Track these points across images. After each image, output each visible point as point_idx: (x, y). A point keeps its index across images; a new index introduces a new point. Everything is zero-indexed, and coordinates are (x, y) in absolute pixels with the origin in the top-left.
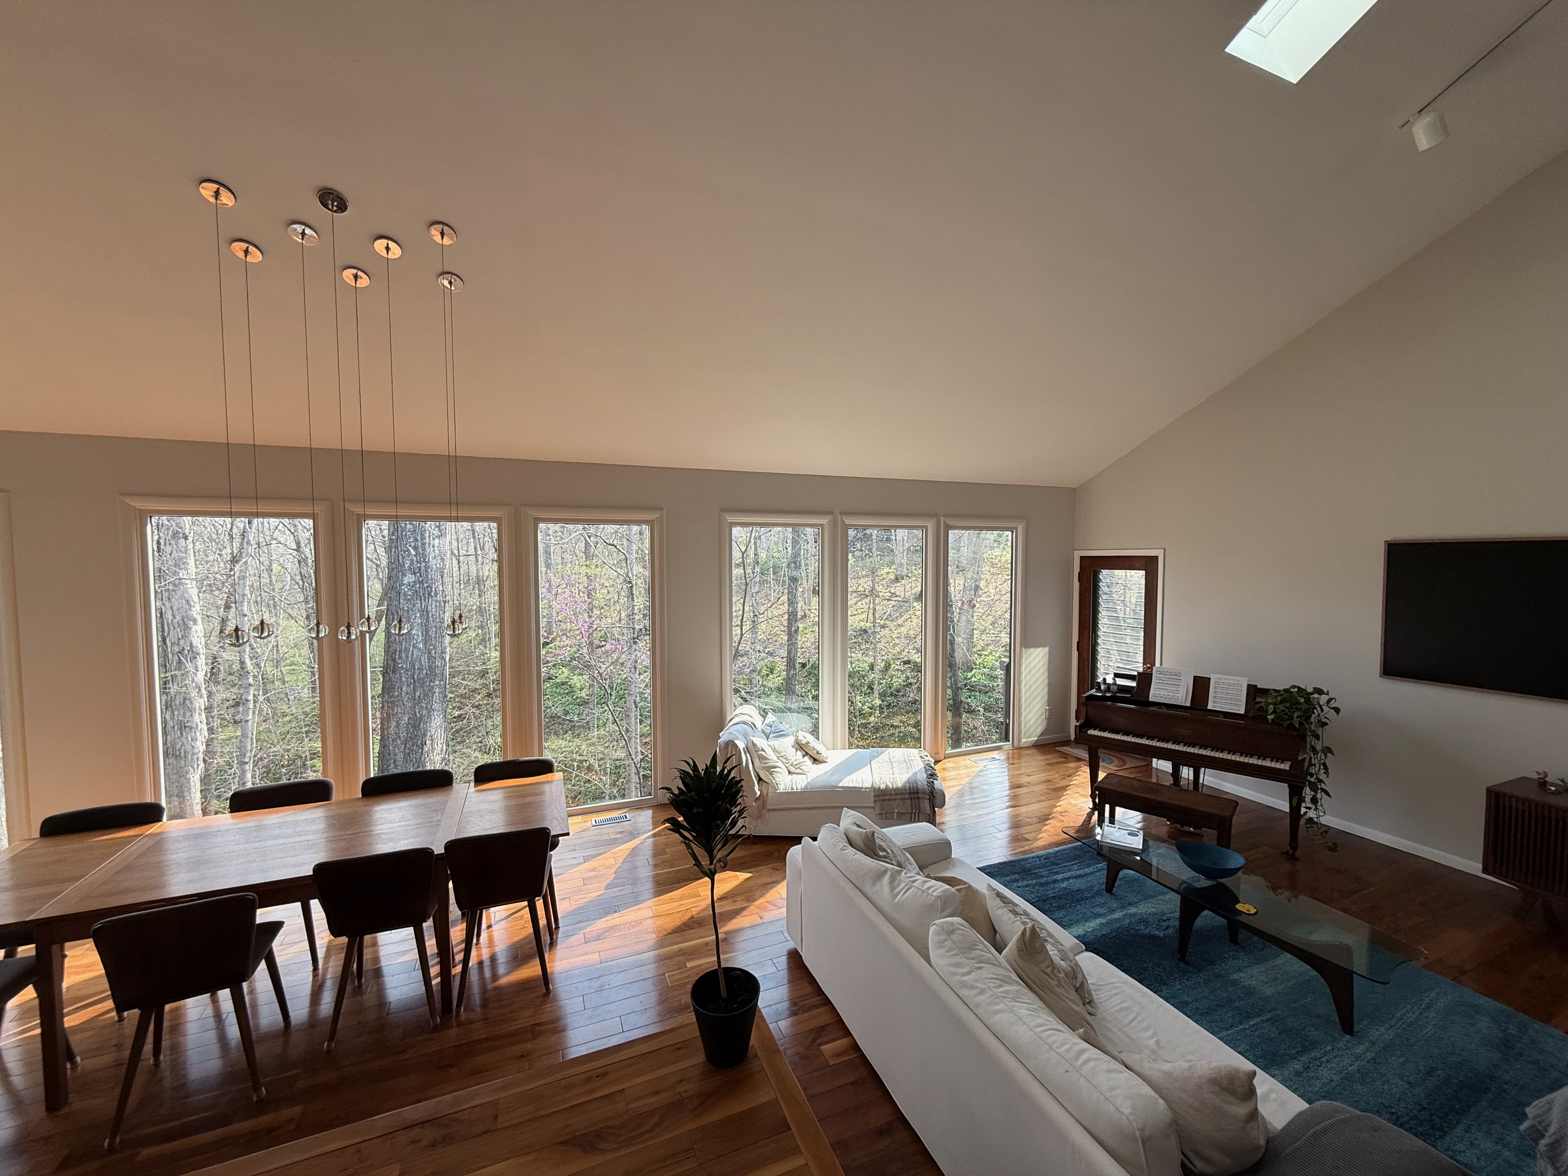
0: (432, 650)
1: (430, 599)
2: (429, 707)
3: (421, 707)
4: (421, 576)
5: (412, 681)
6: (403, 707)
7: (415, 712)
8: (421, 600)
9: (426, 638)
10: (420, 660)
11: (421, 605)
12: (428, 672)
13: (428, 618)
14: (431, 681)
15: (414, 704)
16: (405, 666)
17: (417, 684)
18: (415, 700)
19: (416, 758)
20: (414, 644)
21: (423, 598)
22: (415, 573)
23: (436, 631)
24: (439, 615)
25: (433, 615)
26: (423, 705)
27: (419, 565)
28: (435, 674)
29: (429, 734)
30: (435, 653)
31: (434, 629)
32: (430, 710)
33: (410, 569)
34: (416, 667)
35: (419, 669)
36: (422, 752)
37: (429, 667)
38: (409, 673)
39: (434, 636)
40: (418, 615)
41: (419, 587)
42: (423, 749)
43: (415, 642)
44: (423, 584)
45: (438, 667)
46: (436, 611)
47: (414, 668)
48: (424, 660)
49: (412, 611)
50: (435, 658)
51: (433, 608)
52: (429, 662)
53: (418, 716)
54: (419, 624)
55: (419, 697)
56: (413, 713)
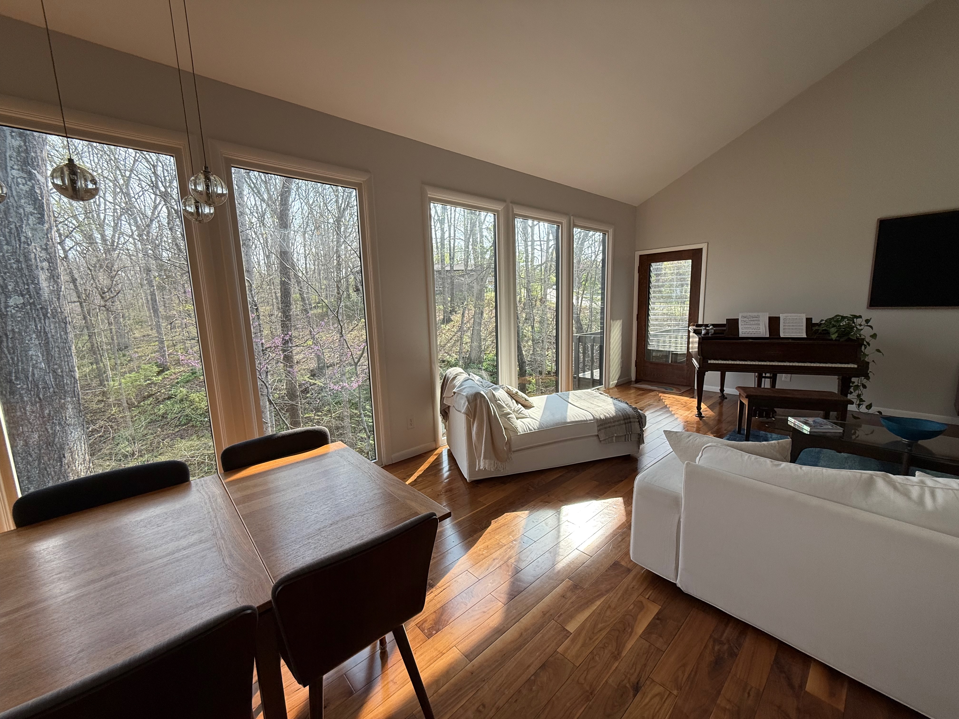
0: (57, 369)
1: (47, 321)
2: (63, 423)
3: (53, 423)
4: (31, 297)
5: (37, 400)
6: (29, 426)
7: (47, 429)
8: (35, 321)
9: (47, 359)
10: (44, 379)
11: (36, 326)
12: (56, 390)
13: (47, 338)
14: (61, 398)
15: (44, 422)
16: (25, 386)
17: (44, 403)
18: (44, 417)
19: (54, 471)
20: (33, 365)
21: (37, 320)
22: (23, 295)
23: (59, 351)
24: (61, 335)
25: (52, 335)
26: (55, 421)
27: (26, 287)
28: (65, 392)
29: (67, 447)
30: (62, 372)
31: (57, 349)
32: (63, 425)
33: (15, 291)
34: (40, 386)
35: (44, 388)
36: (61, 465)
37: (56, 385)
38: (32, 393)
39: (57, 355)
40: (34, 336)
41: (31, 309)
42: (62, 462)
43: (34, 362)
44: (35, 306)
45: (67, 384)
46: (56, 332)
47: (38, 388)
48: (50, 379)
49: (25, 332)
50: (63, 377)
51: (51, 327)
52: (56, 381)
53: (51, 432)
54: (36, 345)
55: (49, 415)
56: (43, 429)
